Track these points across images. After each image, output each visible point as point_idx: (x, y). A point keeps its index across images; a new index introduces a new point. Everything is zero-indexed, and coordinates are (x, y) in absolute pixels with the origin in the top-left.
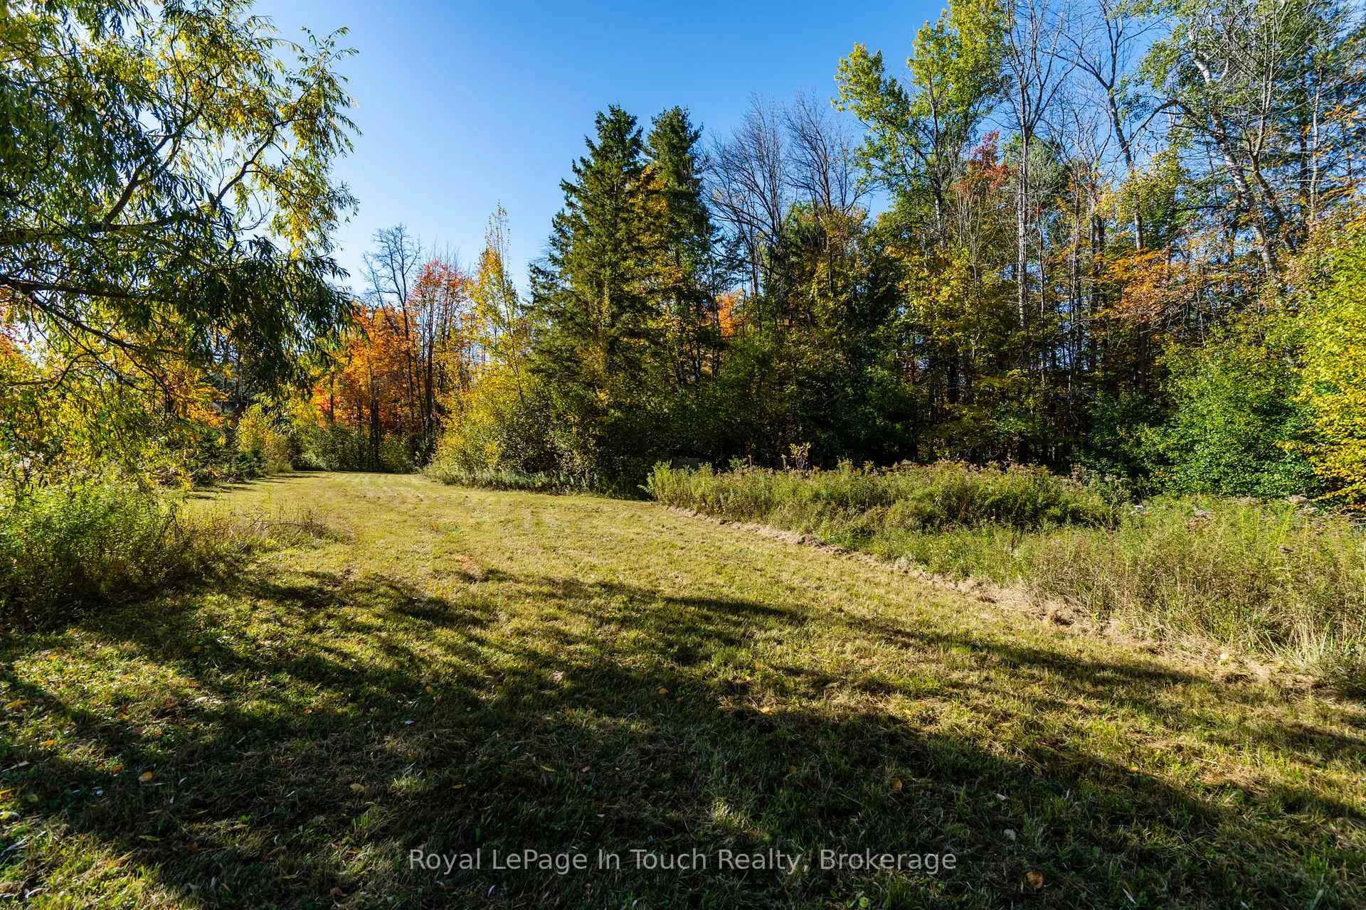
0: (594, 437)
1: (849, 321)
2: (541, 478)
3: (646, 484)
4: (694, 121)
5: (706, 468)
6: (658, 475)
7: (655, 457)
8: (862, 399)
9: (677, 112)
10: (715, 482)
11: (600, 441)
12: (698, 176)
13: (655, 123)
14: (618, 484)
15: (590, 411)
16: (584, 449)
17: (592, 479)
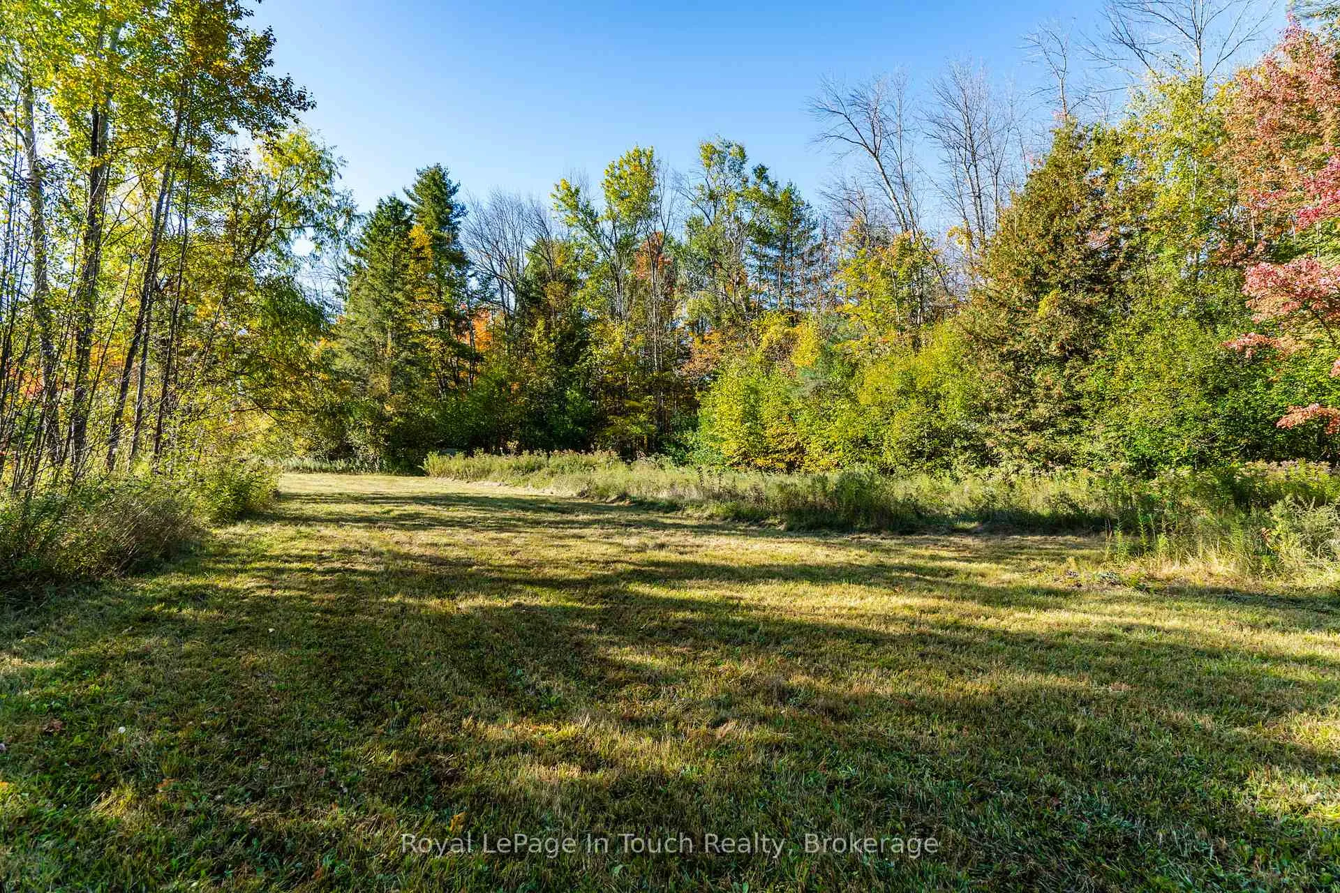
0: (382, 435)
1: (558, 360)
2: (341, 464)
3: (423, 465)
4: (453, 178)
5: (460, 455)
6: (430, 460)
7: (427, 449)
8: (562, 411)
9: (438, 167)
10: (463, 463)
11: (387, 438)
12: (457, 220)
13: (419, 174)
14: (401, 467)
15: (380, 419)
16: (375, 443)
17: (381, 464)
